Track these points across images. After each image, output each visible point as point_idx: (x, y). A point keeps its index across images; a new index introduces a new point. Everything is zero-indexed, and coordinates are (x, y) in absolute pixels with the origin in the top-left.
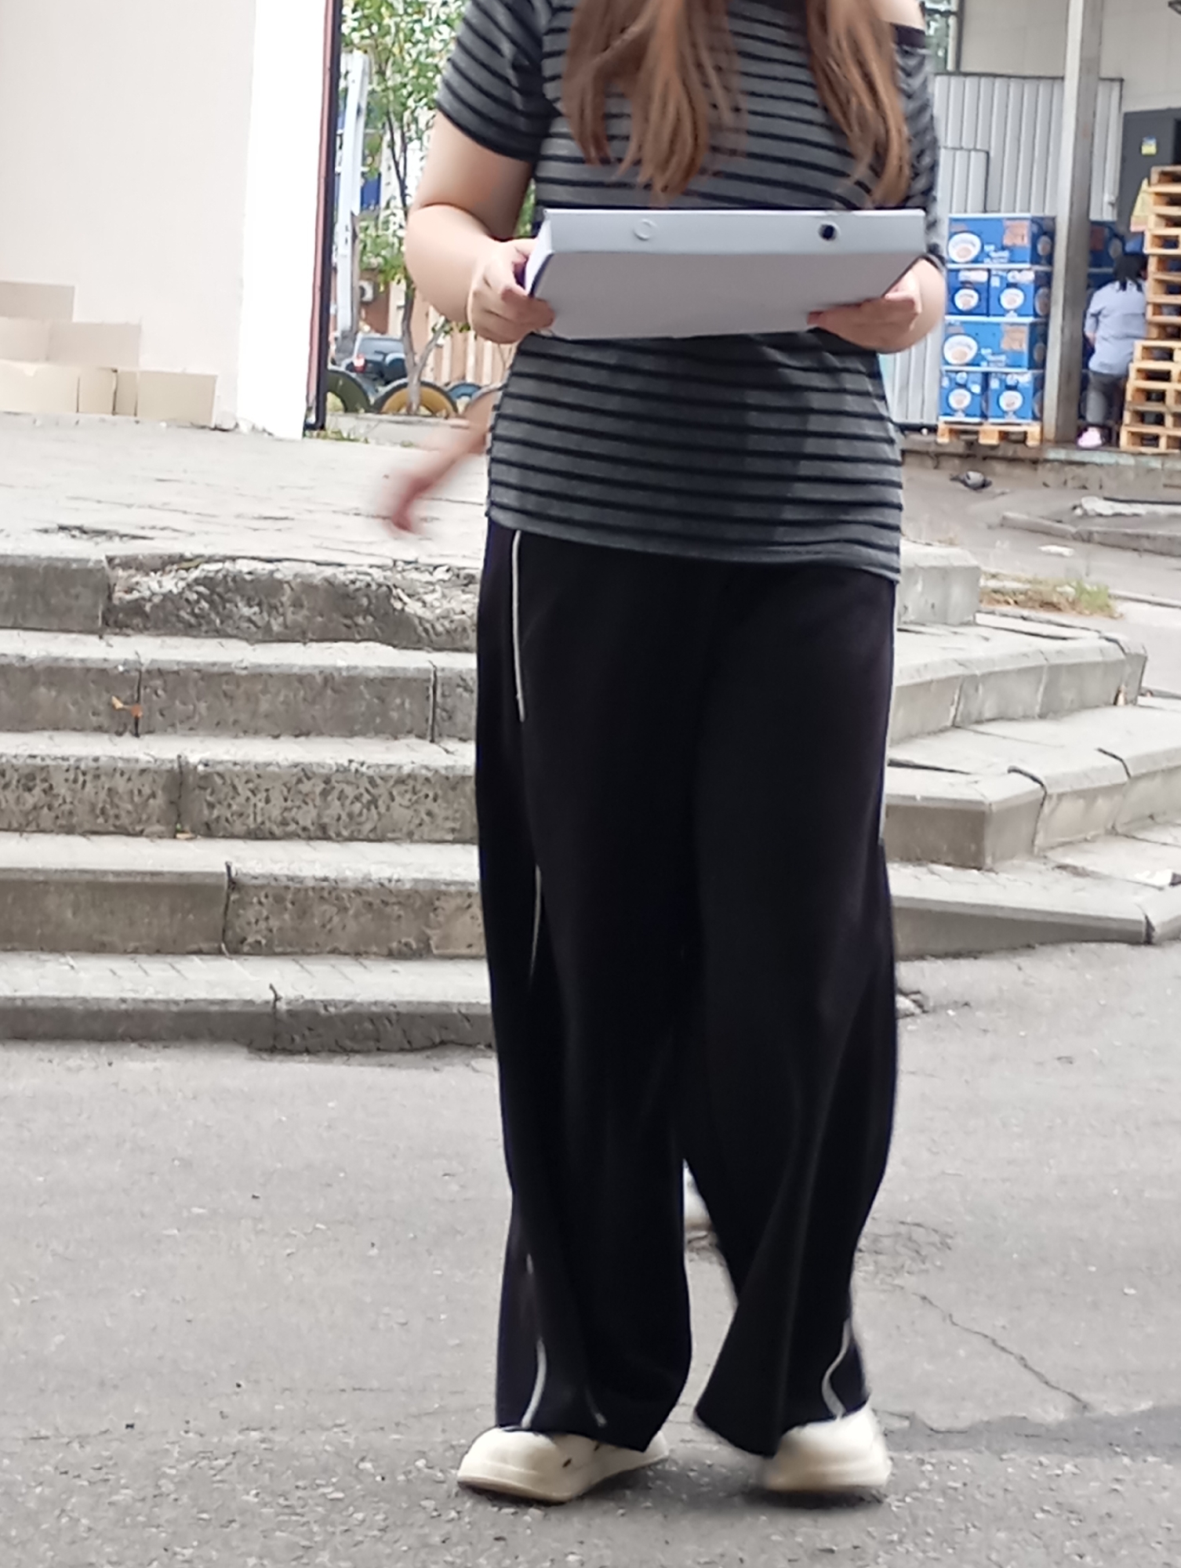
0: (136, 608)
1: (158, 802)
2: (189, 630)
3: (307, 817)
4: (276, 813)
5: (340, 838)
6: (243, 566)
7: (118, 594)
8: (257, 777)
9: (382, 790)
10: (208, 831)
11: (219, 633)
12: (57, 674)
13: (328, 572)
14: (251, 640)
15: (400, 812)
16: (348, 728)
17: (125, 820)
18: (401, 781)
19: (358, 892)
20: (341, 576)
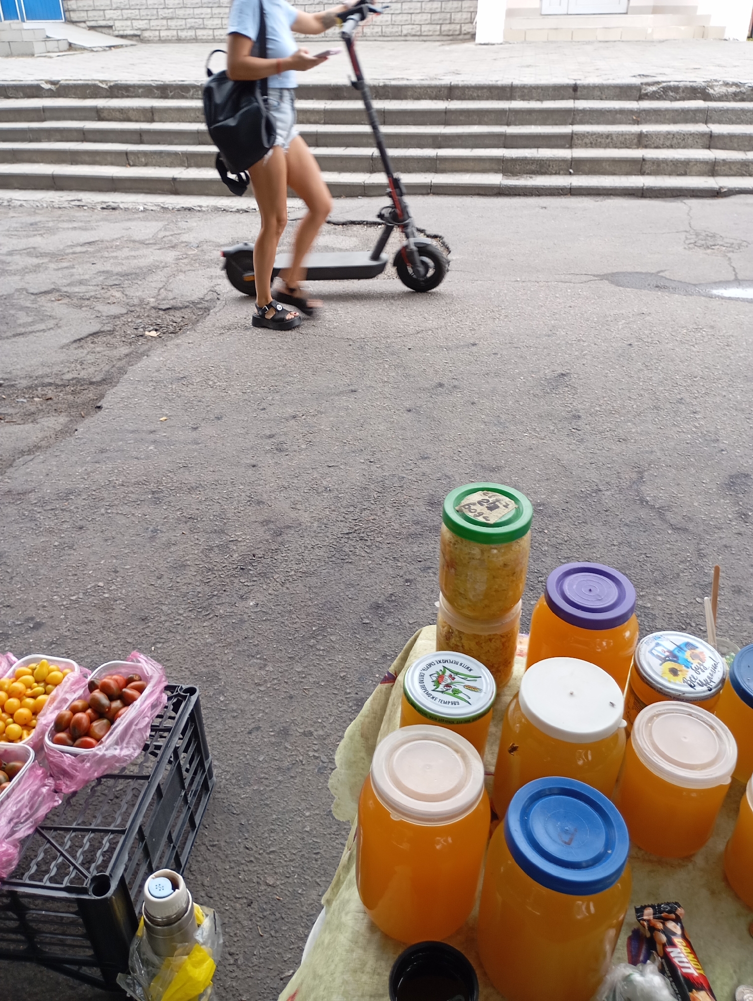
0: (646, 94)
1: (635, 141)
2: (658, 99)
3: (668, 143)
4: (661, 143)
5: (675, 148)
6: (672, 84)
7: (643, 91)
8: (658, 134)
9: (686, 137)
10: (646, 147)
11: (665, 99)
12: (622, 111)
13: (691, 84)
14: (671, 101)
15: (690, 141)
16: (686, 121)
17: (628, 145)
18: (691, 135)
19: (671, 161)
20: (694, 84)
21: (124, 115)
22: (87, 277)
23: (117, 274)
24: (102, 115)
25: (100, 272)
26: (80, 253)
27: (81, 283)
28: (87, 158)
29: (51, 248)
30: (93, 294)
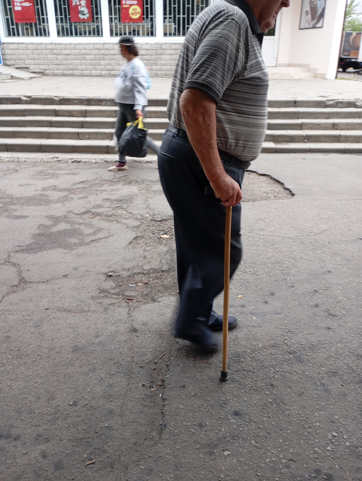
0: (328, 105)
1: (331, 127)
2: (334, 107)
3: (347, 128)
6: (340, 100)
7: (326, 104)
11: (337, 107)
12: (320, 113)
14: (340, 108)
16: (351, 117)
17: (328, 128)
20: (350, 101)
21: (70, 114)
22: (99, 202)
23: (115, 200)
24: (58, 114)
25: (104, 199)
26: (82, 188)
27: (99, 206)
28: (56, 136)
29: (64, 186)
30: (111, 213)
